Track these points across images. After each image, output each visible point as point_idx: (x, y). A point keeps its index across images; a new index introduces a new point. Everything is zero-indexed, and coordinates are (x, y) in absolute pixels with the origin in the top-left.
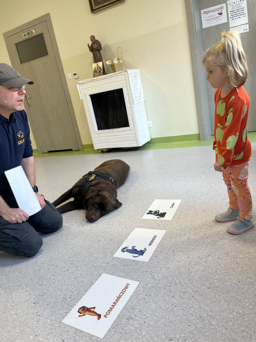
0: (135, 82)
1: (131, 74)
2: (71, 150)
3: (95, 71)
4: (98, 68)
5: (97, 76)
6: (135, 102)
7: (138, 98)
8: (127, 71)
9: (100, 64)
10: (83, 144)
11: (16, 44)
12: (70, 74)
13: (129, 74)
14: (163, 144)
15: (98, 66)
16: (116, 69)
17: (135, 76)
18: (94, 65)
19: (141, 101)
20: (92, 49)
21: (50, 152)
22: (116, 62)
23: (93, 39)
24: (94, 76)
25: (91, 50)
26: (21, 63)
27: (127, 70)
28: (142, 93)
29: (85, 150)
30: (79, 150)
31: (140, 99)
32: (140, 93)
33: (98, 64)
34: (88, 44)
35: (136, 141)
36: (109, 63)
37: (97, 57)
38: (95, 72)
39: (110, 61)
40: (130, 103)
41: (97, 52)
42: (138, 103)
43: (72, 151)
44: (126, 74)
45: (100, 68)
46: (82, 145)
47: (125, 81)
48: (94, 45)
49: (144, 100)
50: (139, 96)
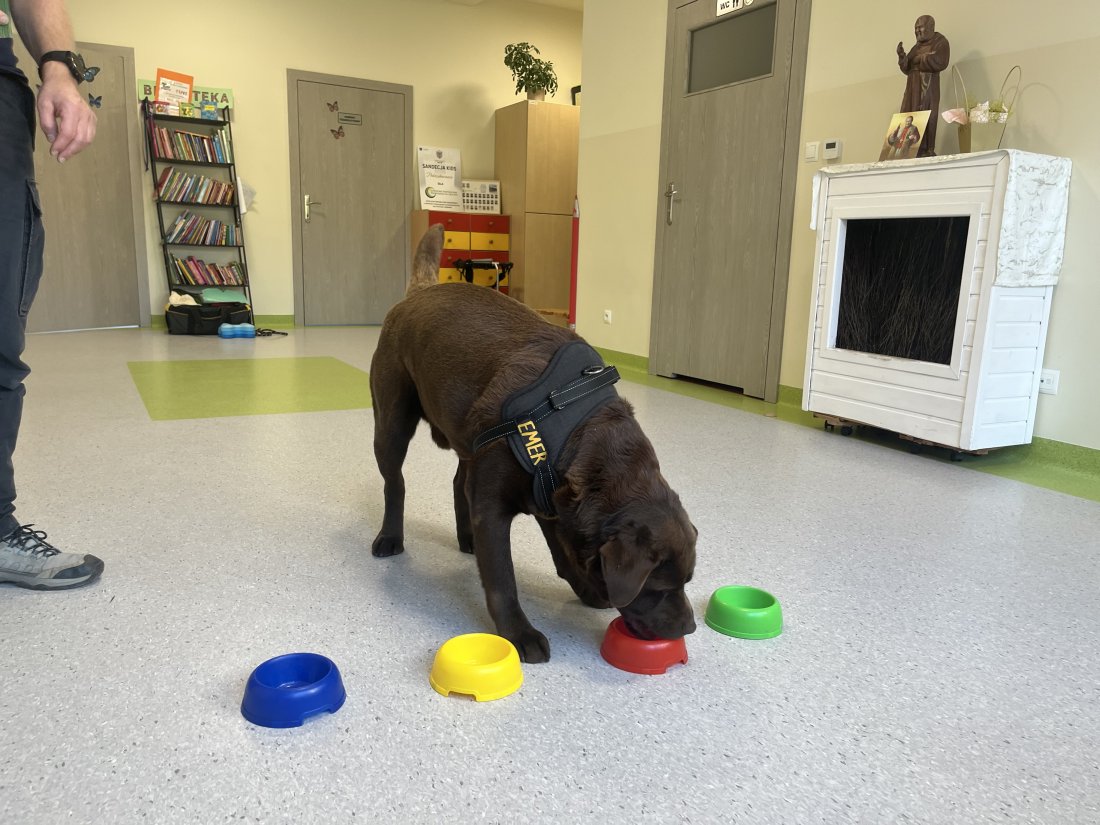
0: (1035, 204)
1: (1024, 170)
2: (739, 391)
3: (894, 141)
4: (910, 130)
5: (893, 158)
6: (1003, 279)
7: (1024, 267)
8: (1008, 154)
9: (922, 119)
10: (782, 383)
11: (693, 32)
12: (818, 143)
13: (1013, 167)
14: (1079, 474)
15: (910, 125)
16: (973, 144)
17: (1041, 183)
18: (899, 120)
19: (1035, 281)
20: (908, 63)
21: (679, 377)
22: (980, 115)
23: (922, 29)
24: (884, 156)
25: (906, 65)
26: (689, 92)
27: (1010, 151)
28: (1055, 252)
29: (781, 403)
30: (762, 399)
31: (1031, 275)
32: (1044, 253)
33: (912, 117)
34: (901, 43)
35: (957, 425)
36: (954, 119)
37: (921, 90)
38: (891, 143)
39: (962, 109)
40: (980, 278)
41: (923, 74)
42: (1021, 287)
43: (740, 396)
44: (1002, 164)
45: (916, 131)
46: (778, 386)
47: (988, 190)
48: (923, 48)
49: (1053, 281)
50: (1034, 262)
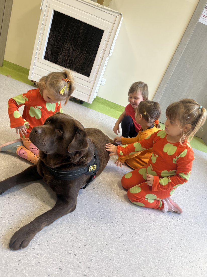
8: (121, 15)
29: (5, 68)
40: (104, 53)
44: (118, 17)
46: (3, 60)
47: (112, 24)
